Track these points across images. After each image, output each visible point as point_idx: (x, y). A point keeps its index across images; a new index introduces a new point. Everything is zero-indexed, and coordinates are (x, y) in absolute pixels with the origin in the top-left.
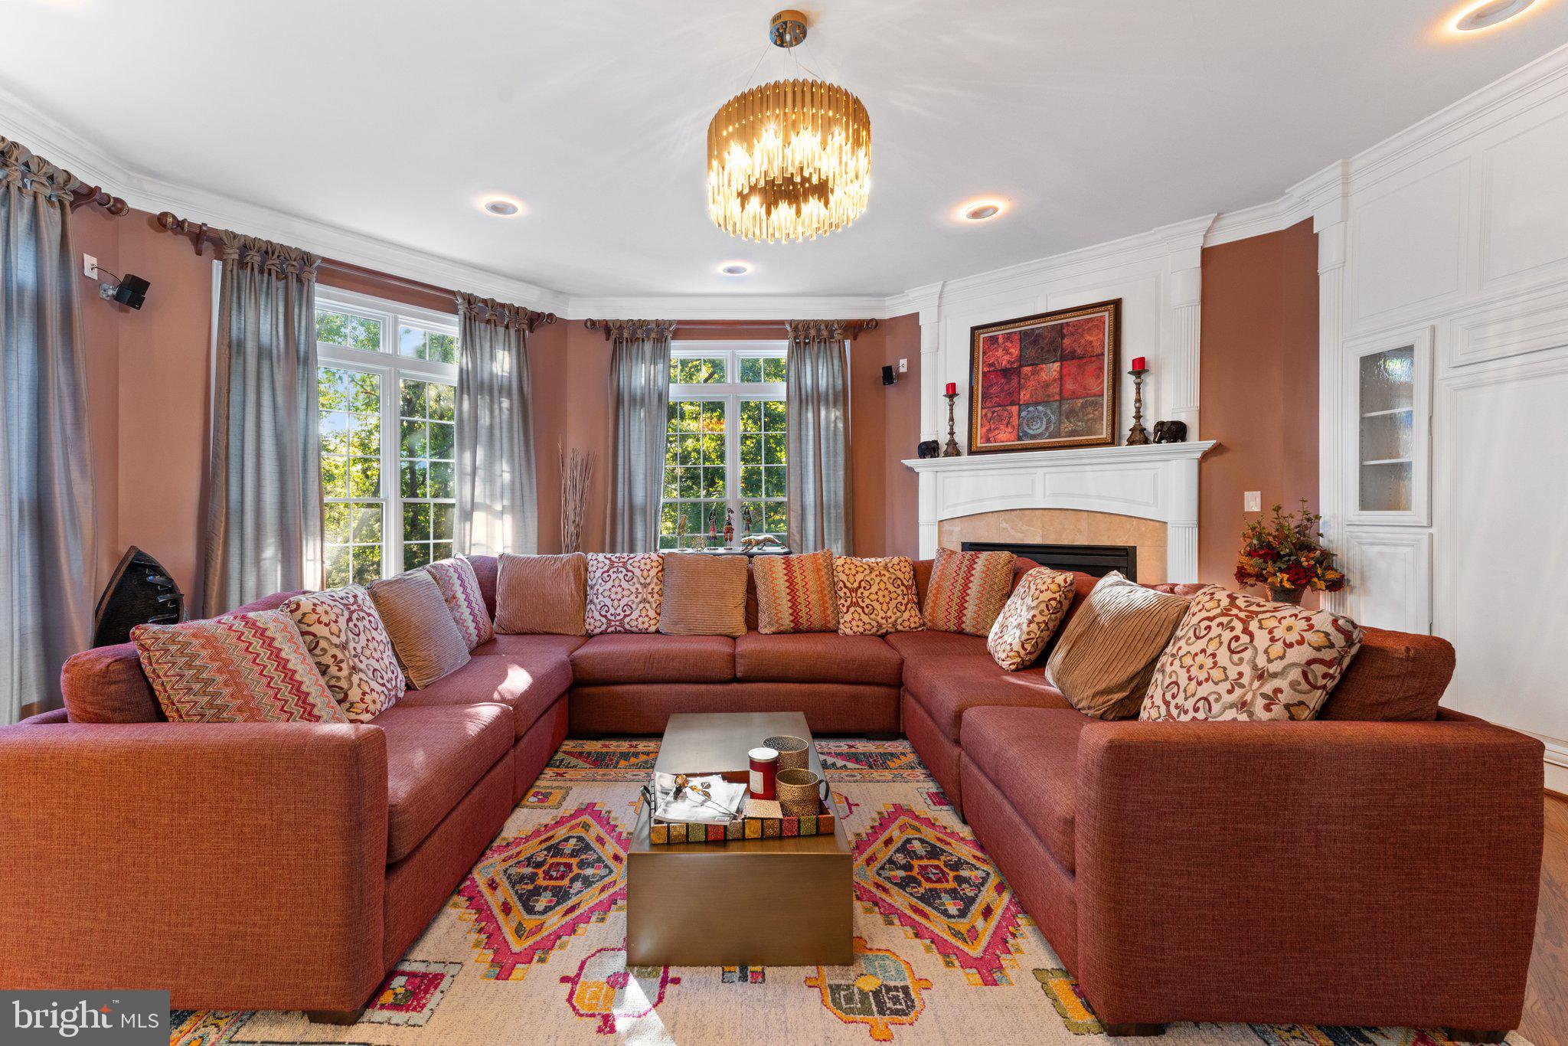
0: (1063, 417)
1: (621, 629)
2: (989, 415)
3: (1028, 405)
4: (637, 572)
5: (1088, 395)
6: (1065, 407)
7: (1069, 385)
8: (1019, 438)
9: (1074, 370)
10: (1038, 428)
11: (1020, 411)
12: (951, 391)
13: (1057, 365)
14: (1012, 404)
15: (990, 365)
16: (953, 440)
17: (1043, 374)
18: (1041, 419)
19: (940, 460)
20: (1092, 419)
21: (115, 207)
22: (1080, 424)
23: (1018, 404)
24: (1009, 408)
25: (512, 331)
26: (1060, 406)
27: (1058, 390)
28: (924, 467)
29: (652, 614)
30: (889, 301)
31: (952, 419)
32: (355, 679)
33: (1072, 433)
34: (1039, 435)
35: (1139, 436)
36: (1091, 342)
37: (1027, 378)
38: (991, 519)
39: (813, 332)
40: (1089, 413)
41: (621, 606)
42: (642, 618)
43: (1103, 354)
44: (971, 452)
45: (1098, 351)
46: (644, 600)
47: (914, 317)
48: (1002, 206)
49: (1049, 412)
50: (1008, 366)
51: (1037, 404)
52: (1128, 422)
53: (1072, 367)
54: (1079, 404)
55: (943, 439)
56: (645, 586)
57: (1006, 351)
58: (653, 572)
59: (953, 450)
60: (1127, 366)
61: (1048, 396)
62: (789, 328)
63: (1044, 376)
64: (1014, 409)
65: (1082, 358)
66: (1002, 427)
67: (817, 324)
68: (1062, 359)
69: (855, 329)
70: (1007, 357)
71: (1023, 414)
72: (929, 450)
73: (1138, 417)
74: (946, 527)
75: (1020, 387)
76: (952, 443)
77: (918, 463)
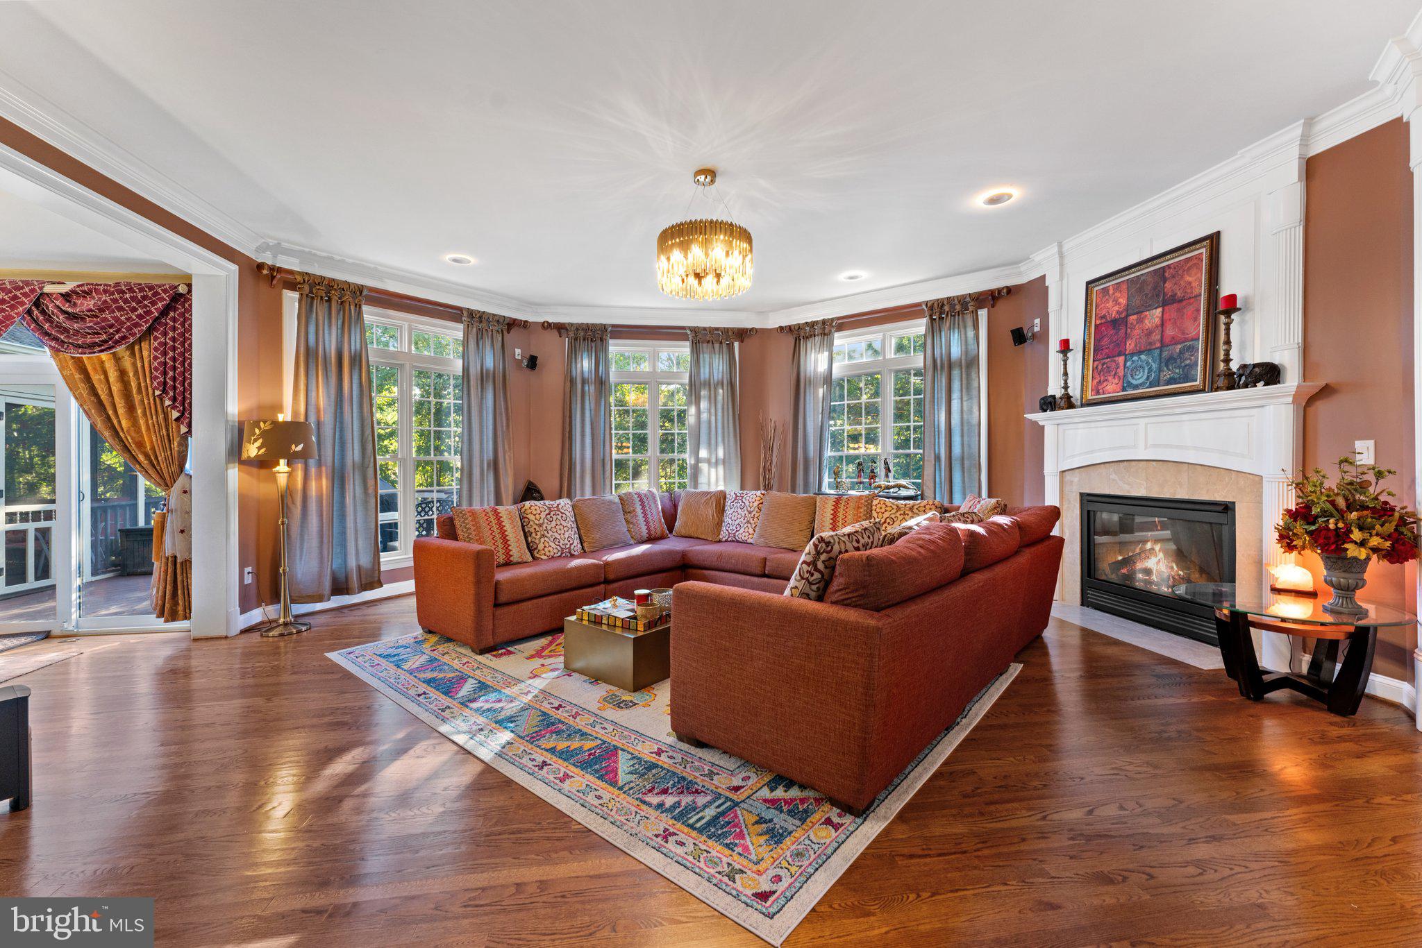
0: (1163, 364)
1: (734, 539)
2: (1100, 367)
3: (1133, 354)
5: (1187, 340)
6: (1165, 354)
7: (1170, 331)
8: (1124, 389)
9: (1174, 315)
10: (1140, 377)
11: (1126, 361)
12: (1066, 347)
13: (1160, 310)
14: (1119, 355)
15: (1102, 318)
16: (1068, 394)
17: (1147, 322)
18: (1143, 368)
19: (1059, 413)
20: (1187, 365)
21: (525, 325)
22: (1177, 371)
23: (1125, 355)
24: (1116, 359)
26: (1160, 355)
27: (1159, 337)
28: (1047, 420)
29: (751, 531)
30: (1023, 267)
31: (1066, 374)
32: (542, 540)
33: (1169, 382)
34: (1141, 384)
36: (1190, 283)
37: (1133, 328)
38: (1102, 469)
39: (946, 308)
40: (1186, 359)
41: (736, 525)
42: (742, 535)
43: (1200, 295)
44: (1082, 405)
45: (1196, 292)
46: (748, 522)
47: (1043, 280)
48: (1016, 193)
49: (1150, 361)
50: (1117, 317)
51: (1140, 353)
53: (1172, 310)
54: (1178, 351)
55: (1059, 393)
56: (750, 512)
57: (1117, 302)
58: (756, 504)
59: (1068, 403)
61: (1150, 344)
62: (925, 308)
63: (1148, 324)
64: (1121, 359)
65: (1180, 301)
66: (1110, 378)
67: (950, 300)
68: (1164, 304)
69: (991, 298)
70: (1116, 308)
71: (1129, 364)
72: (1049, 404)
74: (1068, 477)
75: (1127, 337)
76: (1067, 397)
77: (1039, 417)
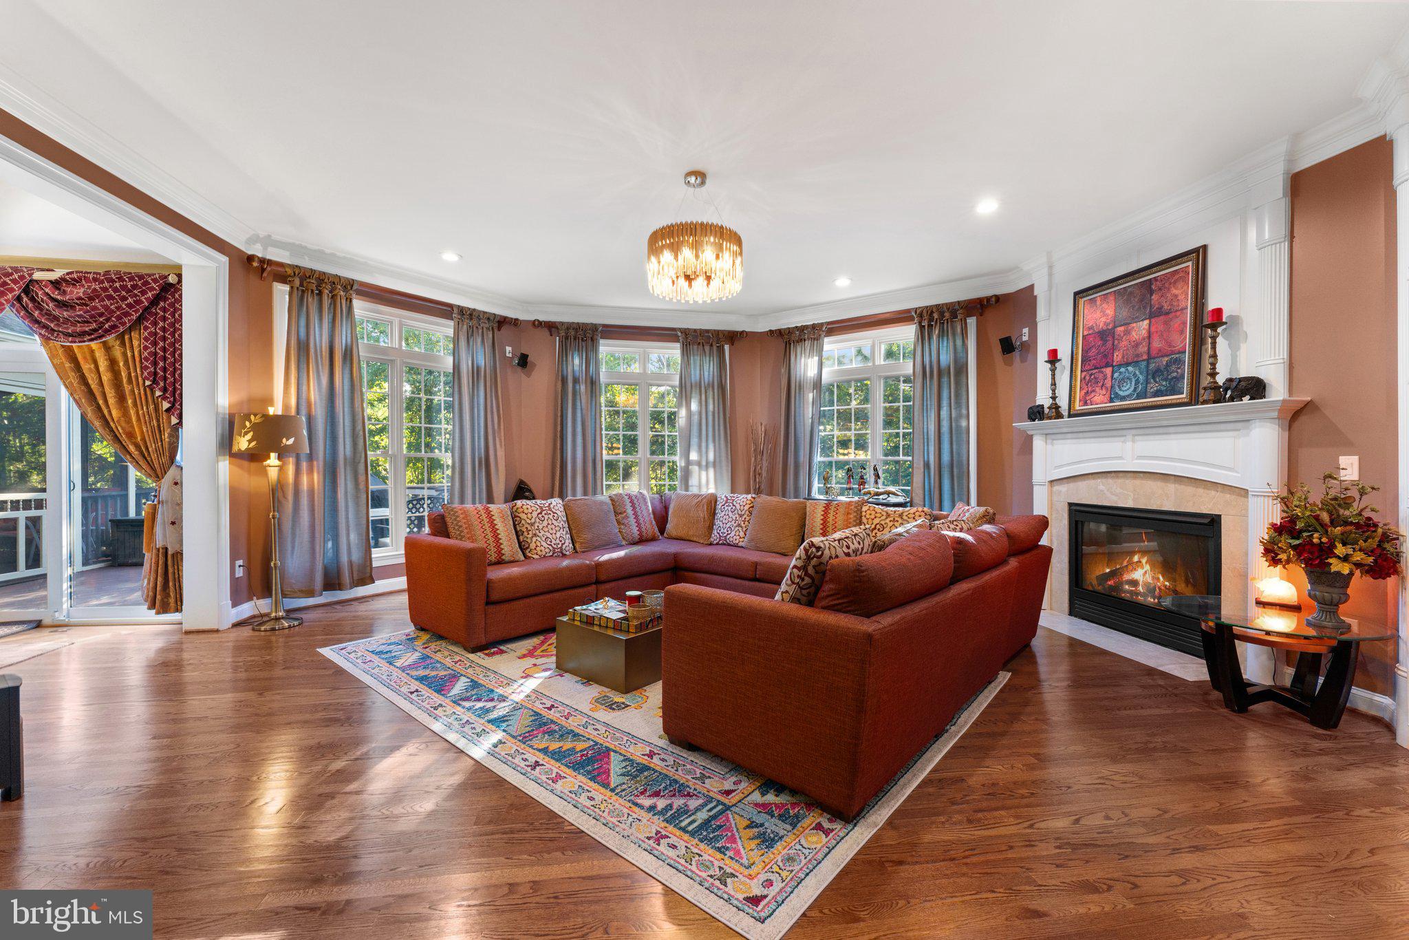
0: (1150, 377)
1: (725, 542)
2: (1087, 378)
3: (1120, 366)
4: (738, 506)
5: (1173, 353)
6: (1152, 366)
7: (1157, 344)
8: (1111, 401)
9: (1161, 327)
10: (1127, 389)
11: (1113, 373)
12: (1054, 357)
13: (1147, 322)
14: (1106, 366)
15: (1090, 328)
16: (1056, 404)
17: (1134, 333)
18: (1130, 380)
20: (1175, 378)
21: (515, 323)
22: (1164, 383)
23: (1112, 366)
24: (1104, 370)
25: (715, 348)
26: (1147, 366)
27: (1146, 349)
28: (1035, 430)
29: (742, 534)
31: (1054, 384)
33: (1156, 394)
34: (1128, 396)
35: (1212, 395)
36: (1176, 296)
37: (1120, 340)
38: (1091, 481)
39: (936, 316)
40: (1173, 372)
41: (727, 528)
42: (735, 536)
43: (1187, 308)
44: (1070, 416)
45: (1182, 305)
46: (739, 525)
47: (1031, 289)
49: (1137, 373)
50: (1105, 328)
51: (1128, 364)
53: (1159, 323)
54: (1165, 363)
56: (741, 516)
57: (1104, 314)
58: (747, 507)
59: (1056, 412)
61: (1138, 356)
62: (915, 314)
63: (1135, 335)
64: (1108, 371)
65: (1167, 314)
66: (1097, 389)
67: (939, 308)
68: (1151, 317)
70: (1103, 319)
71: (1116, 375)
73: (1213, 373)
74: (1056, 487)
75: (1114, 348)
76: (1055, 407)
77: (1027, 426)
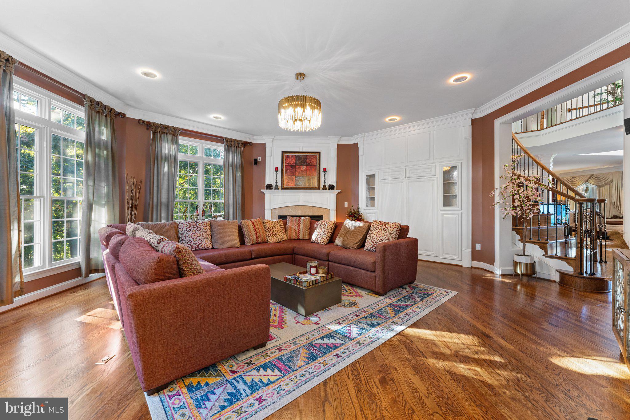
1: (198, 249)
2: (287, 178)
3: (298, 176)
4: (202, 227)
5: (313, 176)
7: (308, 172)
8: (295, 186)
9: (309, 169)
10: (301, 183)
12: (277, 169)
13: (305, 166)
14: (293, 175)
15: (287, 164)
18: (301, 181)
19: (273, 190)
20: (313, 182)
26: (307, 178)
27: (305, 173)
28: (267, 192)
29: (209, 242)
30: (255, 137)
31: (277, 178)
33: (309, 185)
34: (301, 185)
35: (325, 188)
36: (313, 162)
37: (298, 169)
38: (287, 208)
39: (233, 143)
41: (197, 240)
42: (206, 244)
43: (316, 166)
44: (282, 189)
45: (315, 164)
46: (206, 238)
47: (264, 145)
49: (304, 179)
50: (292, 165)
51: (300, 177)
52: (322, 185)
53: (309, 167)
55: (274, 184)
57: (292, 160)
58: (208, 227)
59: (277, 188)
60: (322, 170)
61: (303, 175)
62: (224, 140)
63: (302, 169)
64: (294, 177)
65: (311, 165)
66: (291, 182)
68: (307, 165)
69: (245, 144)
70: (292, 162)
71: (296, 179)
72: (269, 187)
73: (325, 183)
74: (274, 211)
75: (295, 171)
76: (276, 185)
77: (265, 191)
